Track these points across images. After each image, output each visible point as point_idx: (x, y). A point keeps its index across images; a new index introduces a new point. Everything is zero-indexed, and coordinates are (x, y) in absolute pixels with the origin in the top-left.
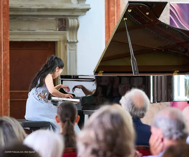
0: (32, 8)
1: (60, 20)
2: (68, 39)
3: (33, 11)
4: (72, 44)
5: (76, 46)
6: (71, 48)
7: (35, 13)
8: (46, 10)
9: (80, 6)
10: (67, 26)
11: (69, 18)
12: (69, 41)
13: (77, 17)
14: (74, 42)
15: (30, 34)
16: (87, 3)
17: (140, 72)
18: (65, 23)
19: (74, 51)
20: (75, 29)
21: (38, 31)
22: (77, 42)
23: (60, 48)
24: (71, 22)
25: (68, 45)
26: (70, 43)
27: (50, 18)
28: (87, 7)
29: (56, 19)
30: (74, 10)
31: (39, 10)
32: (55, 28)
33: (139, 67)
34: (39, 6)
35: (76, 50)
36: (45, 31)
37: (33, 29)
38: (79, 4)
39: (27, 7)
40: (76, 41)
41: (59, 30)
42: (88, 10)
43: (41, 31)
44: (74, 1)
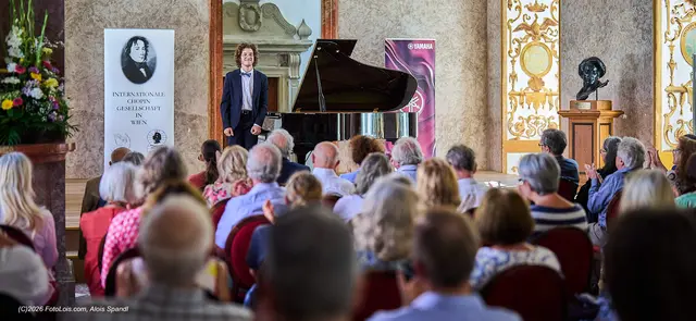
1: (282, 56)
2: (290, 74)
4: (294, 80)
5: (298, 82)
6: (293, 85)
8: (268, 45)
9: (300, 42)
10: (289, 62)
11: (291, 54)
12: (291, 77)
13: (299, 53)
14: (296, 78)
16: (309, 38)
17: (327, 110)
18: (287, 59)
19: (296, 88)
20: (297, 65)
21: (260, 67)
22: (300, 78)
23: (282, 84)
24: (293, 58)
25: (290, 81)
27: (272, 54)
29: (278, 55)
30: (296, 46)
31: (260, 46)
32: (277, 64)
33: (327, 104)
36: (266, 67)
41: (281, 66)
42: (310, 46)
43: (263, 67)
44: (296, 37)
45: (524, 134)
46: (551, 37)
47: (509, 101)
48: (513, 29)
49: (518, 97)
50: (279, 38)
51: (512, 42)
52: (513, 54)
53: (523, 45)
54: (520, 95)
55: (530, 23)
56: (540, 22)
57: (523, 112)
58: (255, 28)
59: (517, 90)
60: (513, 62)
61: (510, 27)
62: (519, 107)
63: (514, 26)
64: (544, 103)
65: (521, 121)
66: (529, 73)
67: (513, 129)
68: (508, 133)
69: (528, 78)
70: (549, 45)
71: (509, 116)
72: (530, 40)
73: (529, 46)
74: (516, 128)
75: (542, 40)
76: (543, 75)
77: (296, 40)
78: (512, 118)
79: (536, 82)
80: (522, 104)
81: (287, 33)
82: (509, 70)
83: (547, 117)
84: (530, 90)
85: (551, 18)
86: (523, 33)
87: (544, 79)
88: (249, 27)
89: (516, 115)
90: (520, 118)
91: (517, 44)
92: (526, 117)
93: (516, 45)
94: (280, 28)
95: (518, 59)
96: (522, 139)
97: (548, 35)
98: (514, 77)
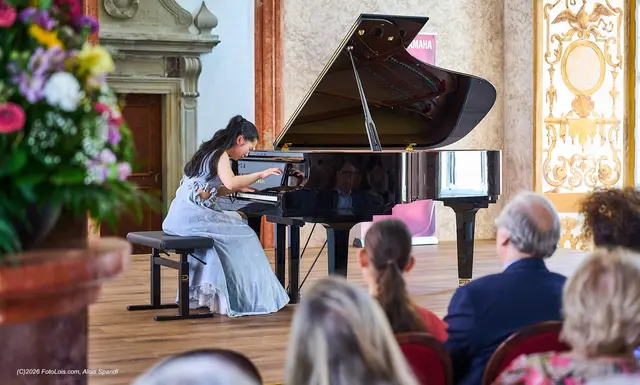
0: (127, 38)
1: (170, 59)
2: (183, 90)
3: (129, 44)
4: (189, 99)
5: (196, 101)
6: (188, 106)
7: (133, 48)
8: (149, 42)
9: (203, 38)
10: (181, 70)
11: (185, 57)
12: (185, 94)
13: (197, 55)
14: (192, 96)
15: (122, 82)
16: (214, 31)
18: (179, 64)
19: (192, 111)
20: (195, 74)
21: (135, 77)
22: (198, 95)
23: (171, 105)
24: (189, 63)
25: (183, 101)
26: (187, 96)
27: (155, 57)
28: (215, 39)
29: (163, 58)
30: (193, 44)
31: (138, 42)
32: (162, 73)
33: (381, 137)
34: (137, 36)
35: (195, 108)
36: (145, 77)
37: (127, 74)
38: (201, 36)
39: (119, 37)
40: (196, 94)
41: (169, 76)
42: (216, 43)
43: (140, 77)
44: (192, 29)
45: (566, 183)
46: (603, 33)
47: (545, 132)
48: (552, 19)
49: (557, 126)
50: (166, 32)
51: (550, 40)
52: (552, 58)
53: (565, 45)
54: (560, 122)
55: (575, 10)
56: (590, 9)
57: (565, 149)
58: (129, 13)
59: (557, 115)
60: (551, 70)
61: (546, 17)
62: (559, 141)
63: (554, 14)
64: (592, 135)
65: (561, 164)
66: (572, 88)
67: (551, 176)
68: (544, 183)
69: (572, 97)
70: (601, 45)
71: (545, 155)
72: (575, 37)
73: (573, 47)
74: (556, 175)
75: (592, 38)
76: (593, 90)
77: (193, 34)
78: (548, 159)
79: (582, 102)
80: (563, 136)
81: (178, 21)
82: (544, 84)
83: (597, 157)
84: (575, 115)
85: (604, 4)
86: (564, 27)
87: (593, 98)
88: (118, 12)
89: (555, 153)
90: (561, 158)
91: (557, 42)
92: (568, 157)
93: (555, 45)
94: (169, 15)
95: (557, 67)
96: (562, 191)
97: (599, 30)
98: (552, 94)
